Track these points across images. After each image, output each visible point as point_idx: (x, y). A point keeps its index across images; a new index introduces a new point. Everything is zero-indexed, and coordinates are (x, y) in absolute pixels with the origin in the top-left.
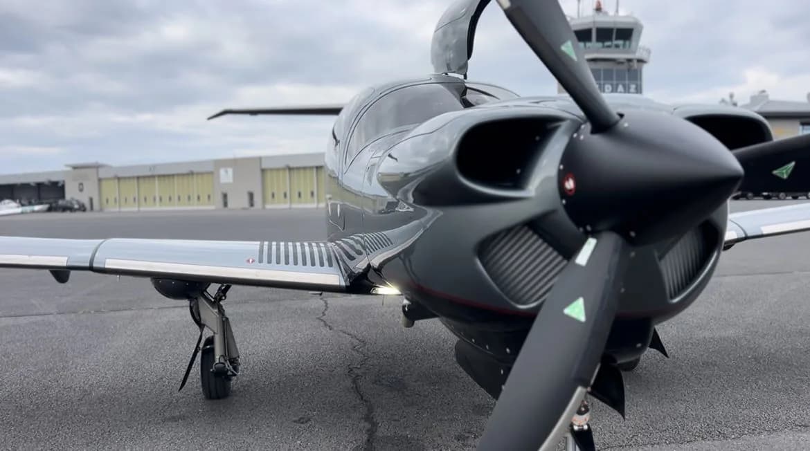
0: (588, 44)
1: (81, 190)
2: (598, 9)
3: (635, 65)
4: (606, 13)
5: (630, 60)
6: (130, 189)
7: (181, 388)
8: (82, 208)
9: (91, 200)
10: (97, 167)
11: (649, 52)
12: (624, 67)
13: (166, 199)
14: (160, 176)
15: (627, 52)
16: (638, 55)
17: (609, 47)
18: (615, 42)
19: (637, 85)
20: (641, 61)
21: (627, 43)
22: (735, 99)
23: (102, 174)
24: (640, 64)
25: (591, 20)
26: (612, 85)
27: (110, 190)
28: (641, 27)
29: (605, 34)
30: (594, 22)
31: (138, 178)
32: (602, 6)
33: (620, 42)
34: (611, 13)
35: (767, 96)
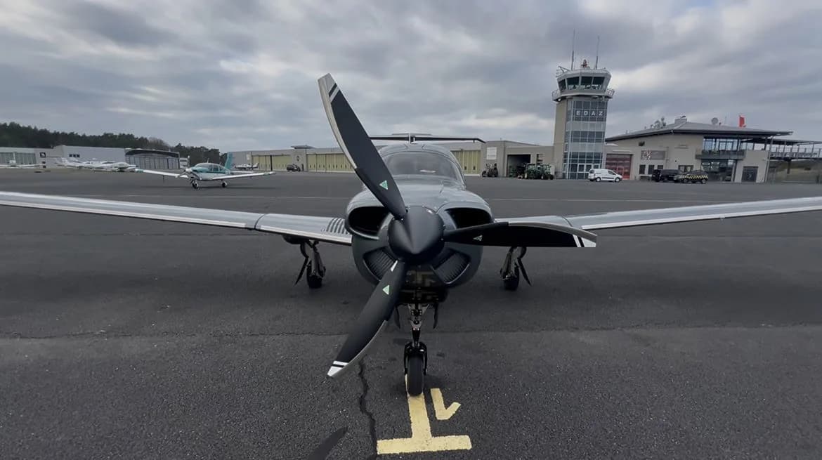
0: (575, 86)
1: (298, 160)
2: (585, 65)
3: (604, 99)
4: (589, 68)
5: (601, 96)
6: (321, 161)
7: (297, 283)
8: (299, 170)
9: (303, 166)
10: (307, 148)
11: (613, 92)
12: (597, 100)
13: (339, 166)
14: (337, 154)
15: (600, 92)
16: (606, 94)
17: (588, 88)
18: (593, 85)
19: (604, 111)
20: (608, 97)
21: (601, 86)
22: (665, 121)
23: (309, 151)
25: (579, 72)
26: (588, 111)
27: (312, 160)
28: (610, 76)
29: (587, 80)
30: (581, 73)
31: (326, 154)
32: (587, 64)
33: (596, 85)
34: (592, 68)
35: (686, 120)
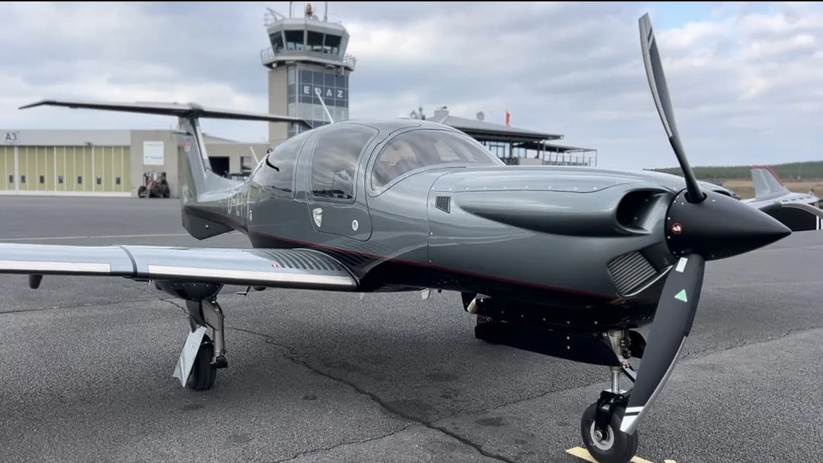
0: (298, 45)
3: (343, 72)
4: (316, 18)
5: (338, 67)
11: (354, 60)
12: (333, 72)
15: (335, 59)
16: (345, 62)
17: (317, 50)
18: (325, 47)
19: (344, 91)
20: (347, 69)
21: (335, 49)
22: (424, 112)
24: (347, 71)
25: (303, 22)
26: (322, 88)
28: (348, 36)
29: (315, 38)
30: (306, 25)
32: (313, 10)
33: (328, 48)
34: (321, 18)
35: (448, 112)
